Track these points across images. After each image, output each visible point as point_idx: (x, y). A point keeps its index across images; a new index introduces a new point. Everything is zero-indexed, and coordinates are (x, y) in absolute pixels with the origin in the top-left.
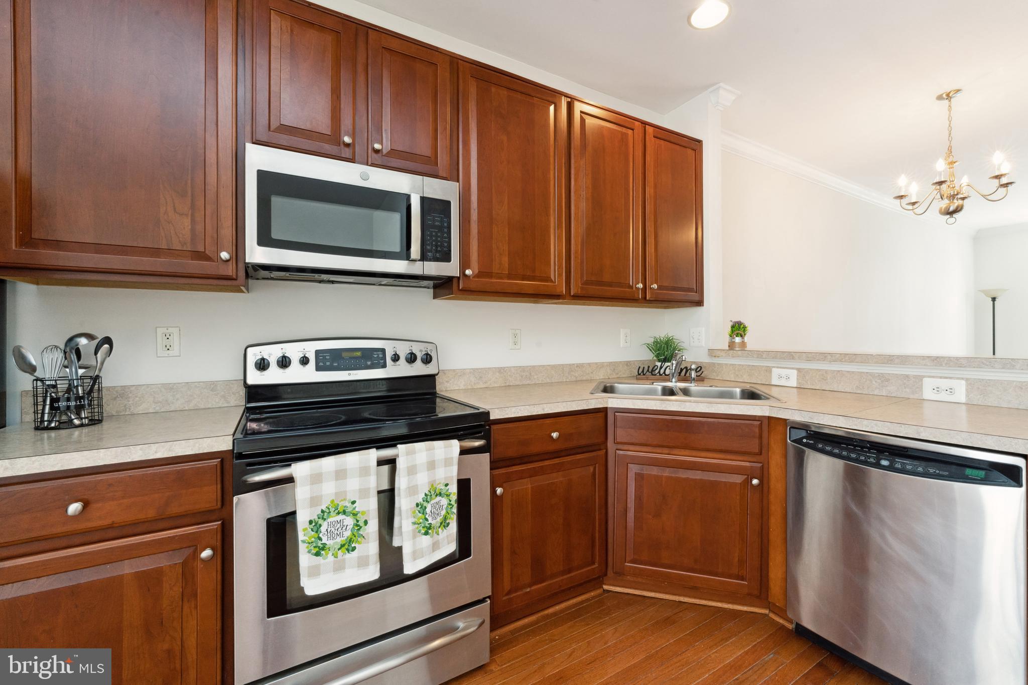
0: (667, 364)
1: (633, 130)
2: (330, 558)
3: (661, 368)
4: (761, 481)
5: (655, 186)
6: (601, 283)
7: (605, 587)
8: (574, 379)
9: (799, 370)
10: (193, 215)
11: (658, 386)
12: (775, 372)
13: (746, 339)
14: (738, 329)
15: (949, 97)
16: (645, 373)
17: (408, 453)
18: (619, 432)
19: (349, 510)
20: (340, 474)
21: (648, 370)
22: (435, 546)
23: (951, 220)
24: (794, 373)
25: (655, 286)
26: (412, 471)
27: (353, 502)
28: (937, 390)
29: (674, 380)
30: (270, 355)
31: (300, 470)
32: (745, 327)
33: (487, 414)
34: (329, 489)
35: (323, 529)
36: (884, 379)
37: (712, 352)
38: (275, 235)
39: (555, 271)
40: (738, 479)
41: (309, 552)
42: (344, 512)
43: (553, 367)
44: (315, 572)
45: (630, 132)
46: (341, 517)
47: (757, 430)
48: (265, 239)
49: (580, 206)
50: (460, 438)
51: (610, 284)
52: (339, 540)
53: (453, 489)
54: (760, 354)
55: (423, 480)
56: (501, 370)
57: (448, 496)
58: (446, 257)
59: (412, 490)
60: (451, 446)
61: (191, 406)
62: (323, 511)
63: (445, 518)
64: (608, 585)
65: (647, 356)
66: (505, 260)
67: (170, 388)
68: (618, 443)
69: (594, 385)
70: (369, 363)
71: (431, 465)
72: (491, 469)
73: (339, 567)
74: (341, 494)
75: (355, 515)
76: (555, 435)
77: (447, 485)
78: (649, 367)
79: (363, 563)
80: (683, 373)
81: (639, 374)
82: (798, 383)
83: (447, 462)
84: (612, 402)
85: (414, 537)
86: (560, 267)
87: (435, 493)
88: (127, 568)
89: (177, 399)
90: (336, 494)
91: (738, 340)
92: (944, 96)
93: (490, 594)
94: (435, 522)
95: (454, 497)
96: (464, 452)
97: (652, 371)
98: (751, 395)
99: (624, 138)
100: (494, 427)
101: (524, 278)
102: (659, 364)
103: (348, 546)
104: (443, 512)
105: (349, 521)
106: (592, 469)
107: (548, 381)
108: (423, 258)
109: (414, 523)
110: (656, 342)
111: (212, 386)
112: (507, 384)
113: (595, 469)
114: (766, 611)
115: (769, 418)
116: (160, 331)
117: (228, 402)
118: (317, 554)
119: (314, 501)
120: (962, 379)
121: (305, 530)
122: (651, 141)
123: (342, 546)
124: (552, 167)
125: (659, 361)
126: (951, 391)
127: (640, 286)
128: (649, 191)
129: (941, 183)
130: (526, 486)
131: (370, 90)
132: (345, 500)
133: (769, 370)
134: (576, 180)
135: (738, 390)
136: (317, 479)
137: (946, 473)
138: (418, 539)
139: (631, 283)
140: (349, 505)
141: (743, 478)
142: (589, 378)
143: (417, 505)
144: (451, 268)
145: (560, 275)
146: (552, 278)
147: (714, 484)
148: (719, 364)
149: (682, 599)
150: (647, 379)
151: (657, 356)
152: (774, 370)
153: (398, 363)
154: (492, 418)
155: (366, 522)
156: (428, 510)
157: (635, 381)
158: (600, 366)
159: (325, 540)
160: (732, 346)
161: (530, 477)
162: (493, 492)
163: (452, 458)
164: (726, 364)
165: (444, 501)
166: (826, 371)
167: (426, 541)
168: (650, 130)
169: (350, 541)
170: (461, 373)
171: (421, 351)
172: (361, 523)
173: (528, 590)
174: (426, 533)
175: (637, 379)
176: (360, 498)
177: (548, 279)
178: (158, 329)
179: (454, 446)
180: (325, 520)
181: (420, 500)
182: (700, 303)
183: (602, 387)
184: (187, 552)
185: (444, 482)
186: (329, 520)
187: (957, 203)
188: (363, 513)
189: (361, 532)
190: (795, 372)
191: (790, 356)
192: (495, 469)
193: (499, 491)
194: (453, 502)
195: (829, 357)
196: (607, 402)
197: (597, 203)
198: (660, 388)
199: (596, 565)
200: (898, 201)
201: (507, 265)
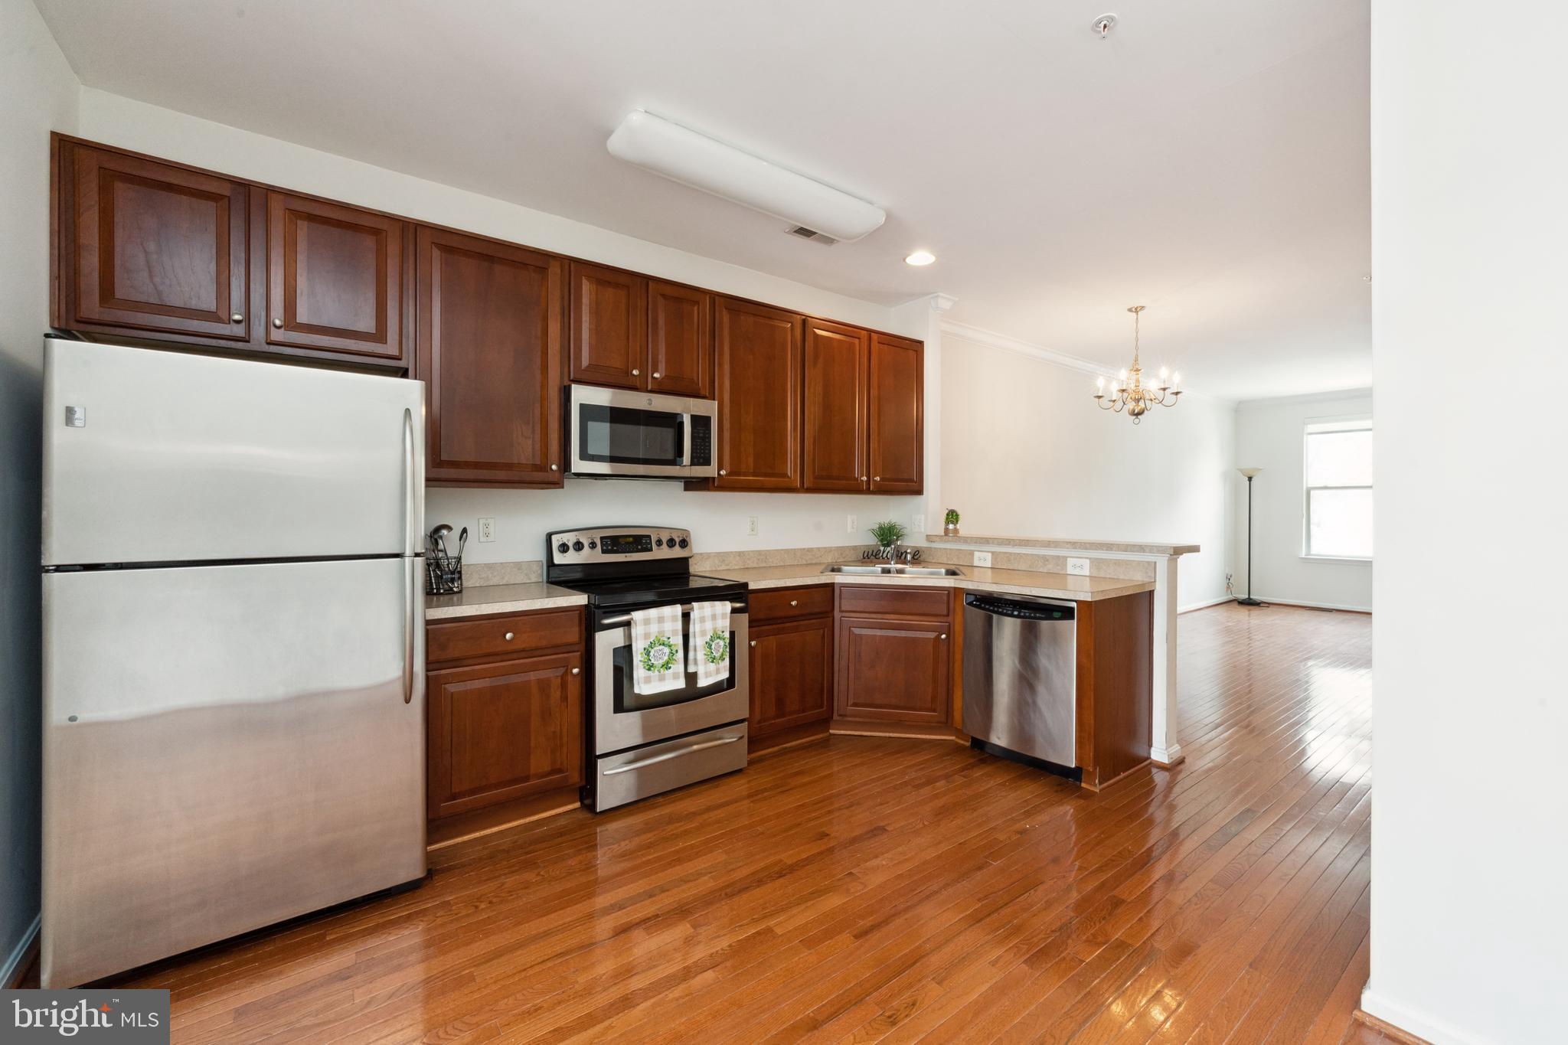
0: (889, 549)
1: (859, 338)
2: (656, 672)
3: (884, 552)
4: (948, 637)
5: (879, 387)
6: (830, 477)
7: (831, 731)
8: (805, 563)
9: (993, 553)
10: (533, 438)
11: (878, 568)
12: (976, 554)
13: (958, 526)
14: (952, 517)
15: (1137, 312)
16: (869, 557)
17: (700, 608)
18: (844, 602)
19: (666, 643)
20: (661, 620)
21: (872, 555)
22: (718, 671)
23: (1137, 421)
24: (989, 556)
25: (878, 478)
26: (702, 620)
27: (669, 638)
28: (1074, 566)
29: (892, 563)
30: (568, 540)
31: (637, 616)
32: (957, 515)
33: (746, 585)
34: (654, 629)
35: (652, 654)
36: (1045, 559)
37: (929, 538)
38: (591, 451)
39: (791, 469)
40: (932, 635)
41: (644, 668)
42: (664, 644)
43: (787, 551)
44: (648, 680)
45: (856, 341)
46: (661, 647)
47: (945, 598)
48: (584, 456)
49: (813, 410)
50: (732, 601)
51: (838, 478)
52: (661, 662)
53: (727, 635)
54: (966, 540)
55: (709, 626)
56: (740, 554)
57: (724, 639)
58: (707, 462)
59: (703, 633)
60: (725, 605)
61: (504, 582)
62: (651, 643)
63: (722, 655)
64: (833, 729)
65: (872, 541)
66: (751, 460)
67: (490, 567)
68: (843, 612)
69: (823, 567)
70: (640, 547)
71: (714, 617)
72: (750, 627)
73: (662, 679)
74: (662, 633)
75: (670, 646)
76: (794, 603)
77: (723, 632)
78: (873, 551)
79: (676, 676)
80: (900, 557)
81: (864, 558)
82: (992, 564)
83: (724, 616)
84: (838, 579)
85: (705, 663)
86: (796, 464)
87: (716, 636)
88: (533, 676)
89: (495, 577)
90: (658, 632)
91: (951, 526)
92: (1133, 309)
93: (748, 716)
94: (718, 655)
95: (728, 641)
96: (734, 611)
97: (876, 555)
98: (952, 573)
99: (851, 346)
100: (750, 596)
101: (766, 475)
102: (882, 548)
103: (666, 666)
104: (721, 650)
105: (667, 650)
106: (821, 631)
107: (782, 564)
108: (693, 463)
109: (705, 655)
110: (881, 528)
111: (518, 565)
112: (746, 566)
113: (824, 631)
114: (953, 738)
115: (955, 588)
116: (481, 522)
117: (530, 579)
118: (649, 669)
119: (647, 636)
120: (1087, 558)
121: (642, 654)
122: (875, 345)
123: (663, 666)
124: (789, 380)
125: (884, 545)
126: (1081, 567)
127: (865, 478)
128: (874, 392)
129: (1123, 391)
130: (772, 642)
131: (650, 330)
132: (663, 636)
133: (972, 553)
134: (809, 388)
135: (943, 571)
136: (647, 622)
137: (1043, 616)
138: (708, 665)
139: (856, 476)
140: (666, 639)
141: (935, 634)
142: (819, 562)
143: (706, 643)
144: (711, 471)
145: (795, 471)
146: (789, 474)
147: (914, 640)
148: (935, 548)
149: (892, 735)
150: (872, 562)
151: (882, 540)
152: (976, 553)
153: (661, 547)
154: (750, 588)
155: (677, 651)
156: (713, 647)
157: (860, 564)
158: (828, 550)
159: (653, 661)
160: (947, 531)
161: (775, 635)
162: (750, 645)
163: (726, 614)
164: (940, 549)
165: (722, 643)
166: (1011, 554)
167: (712, 666)
168: (875, 337)
169: (668, 663)
170: (708, 556)
171: (679, 537)
172: (674, 652)
173: (773, 722)
174: (713, 662)
175: (863, 563)
176: (673, 635)
177: (785, 475)
178: (480, 520)
179: (728, 606)
180: (652, 648)
181: (708, 640)
182: (919, 491)
183: (830, 568)
184: (563, 670)
185: (721, 629)
186: (655, 649)
187: (1142, 404)
188: (675, 645)
189: (674, 657)
190: (990, 554)
191: (986, 541)
192: (752, 627)
193: (753, 643)
194: (727, 644)
195: (1012, 542)
196: (834, 579)
197: (827, 407)
198: (880, 569)
199: (824, 709)
200: (1097, 399)
201: (752, 465)
